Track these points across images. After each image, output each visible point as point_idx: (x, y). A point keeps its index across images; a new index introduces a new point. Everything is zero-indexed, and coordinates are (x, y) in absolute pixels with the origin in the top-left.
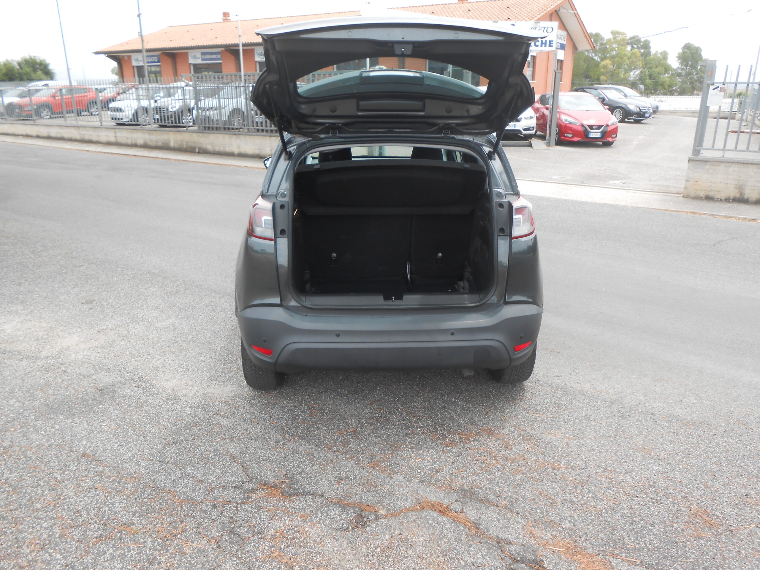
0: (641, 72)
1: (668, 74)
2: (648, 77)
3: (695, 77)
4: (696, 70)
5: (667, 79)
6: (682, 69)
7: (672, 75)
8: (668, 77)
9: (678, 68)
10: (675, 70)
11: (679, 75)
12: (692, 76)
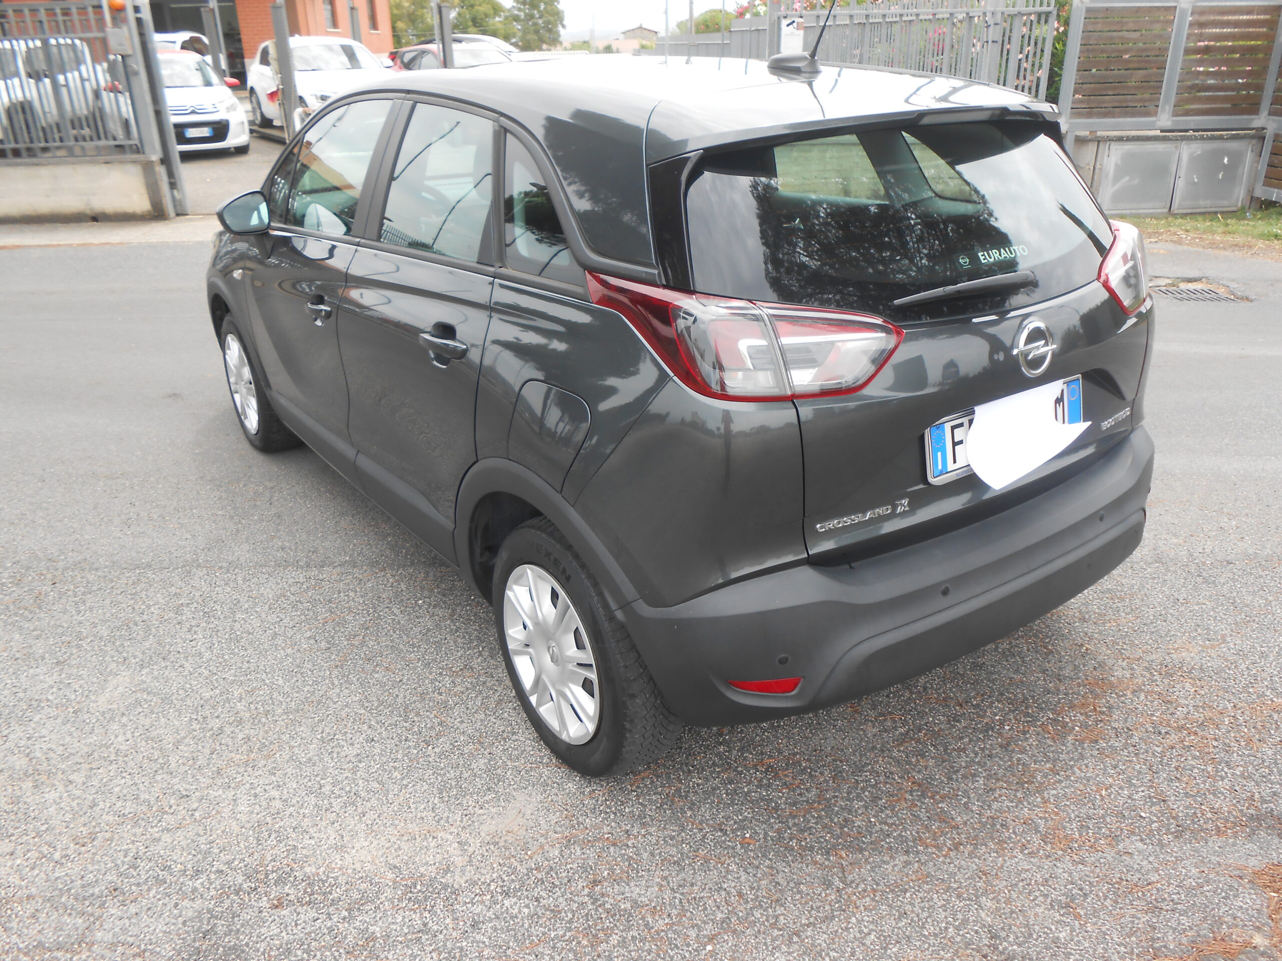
0: (459, 14)
1: (500, 16)
2: (470, 23)
3: (540, 21)
4: (539, 12)
5: (500, 26)
6: (519, 10)
7: (506, 18)
8: (500, 22)
9: (514, 7)
10: (509, 10)
11: (516, 19)
12: (535, 21)
